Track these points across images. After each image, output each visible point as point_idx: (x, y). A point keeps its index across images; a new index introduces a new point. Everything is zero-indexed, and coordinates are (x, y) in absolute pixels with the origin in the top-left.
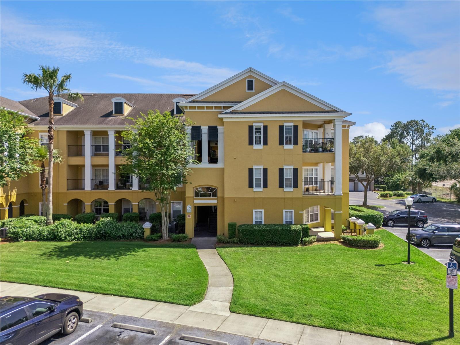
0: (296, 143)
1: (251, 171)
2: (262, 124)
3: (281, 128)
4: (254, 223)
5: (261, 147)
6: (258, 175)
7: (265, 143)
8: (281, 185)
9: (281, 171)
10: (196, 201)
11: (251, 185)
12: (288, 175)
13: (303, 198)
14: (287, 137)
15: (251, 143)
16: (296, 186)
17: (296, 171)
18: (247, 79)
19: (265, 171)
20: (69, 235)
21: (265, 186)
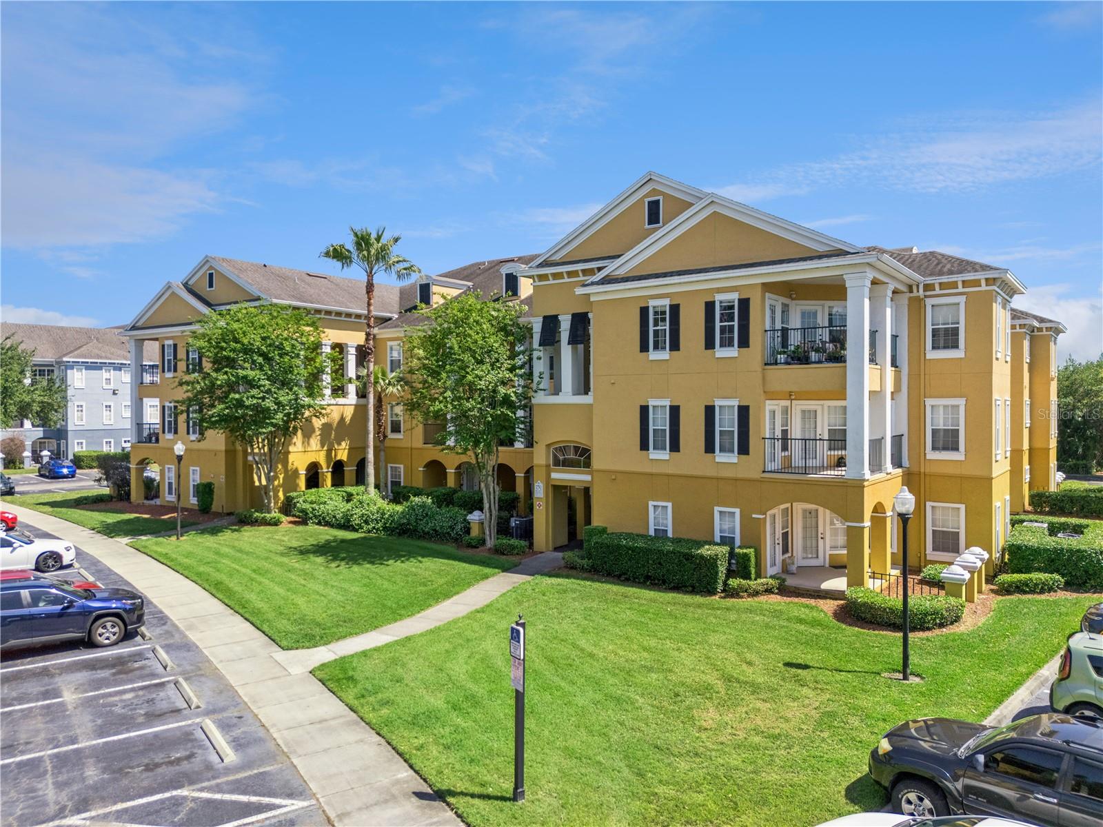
0: (744, 342)
1: (644, 410)
2: (666, 302)
3: (710, 306)
4: (652, 533)
5: (664, 355)
6: (659, 422)
7: (675, 346)
8: (710, 448)
9: (710, 411)
10: (554, 475)
11: (644, 446)
12: (727, 422)
13: (761, 481)
14: (723, 330)
15: (644, 348)
16: (744, 449)
17: (744, 412)
18: (647, 200)
19: (675, 411)
20: (366, 522)
21: (675, 447)
